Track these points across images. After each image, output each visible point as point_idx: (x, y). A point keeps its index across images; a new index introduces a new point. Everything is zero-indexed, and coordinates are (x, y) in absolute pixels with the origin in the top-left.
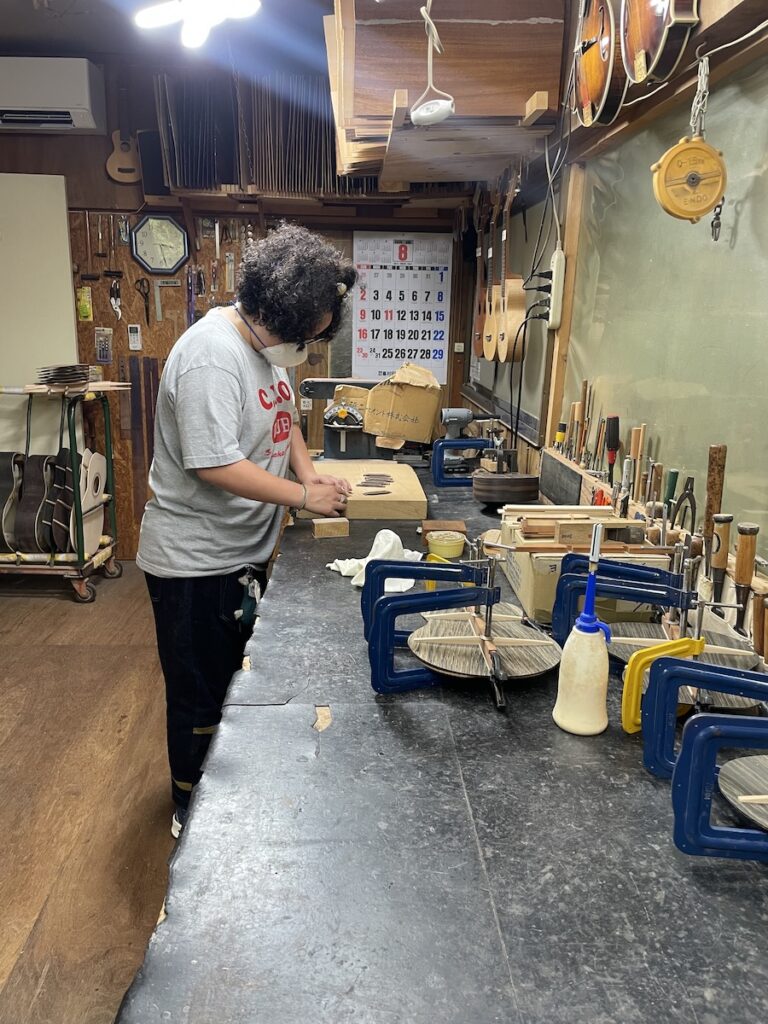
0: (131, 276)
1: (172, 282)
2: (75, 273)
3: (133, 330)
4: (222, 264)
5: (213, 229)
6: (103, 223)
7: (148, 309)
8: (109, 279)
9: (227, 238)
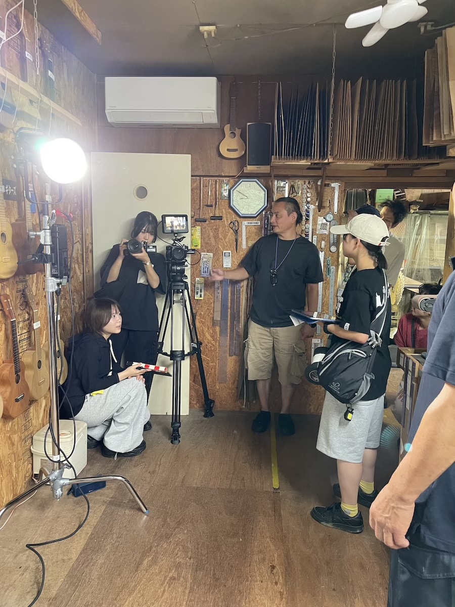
1: (254, 223)
2: (192, 217)
3: (227, 255)
5: (285, 187)
6: (212, 184)
7: (236, 240)
8: (213, 221)
9: (293, 193)
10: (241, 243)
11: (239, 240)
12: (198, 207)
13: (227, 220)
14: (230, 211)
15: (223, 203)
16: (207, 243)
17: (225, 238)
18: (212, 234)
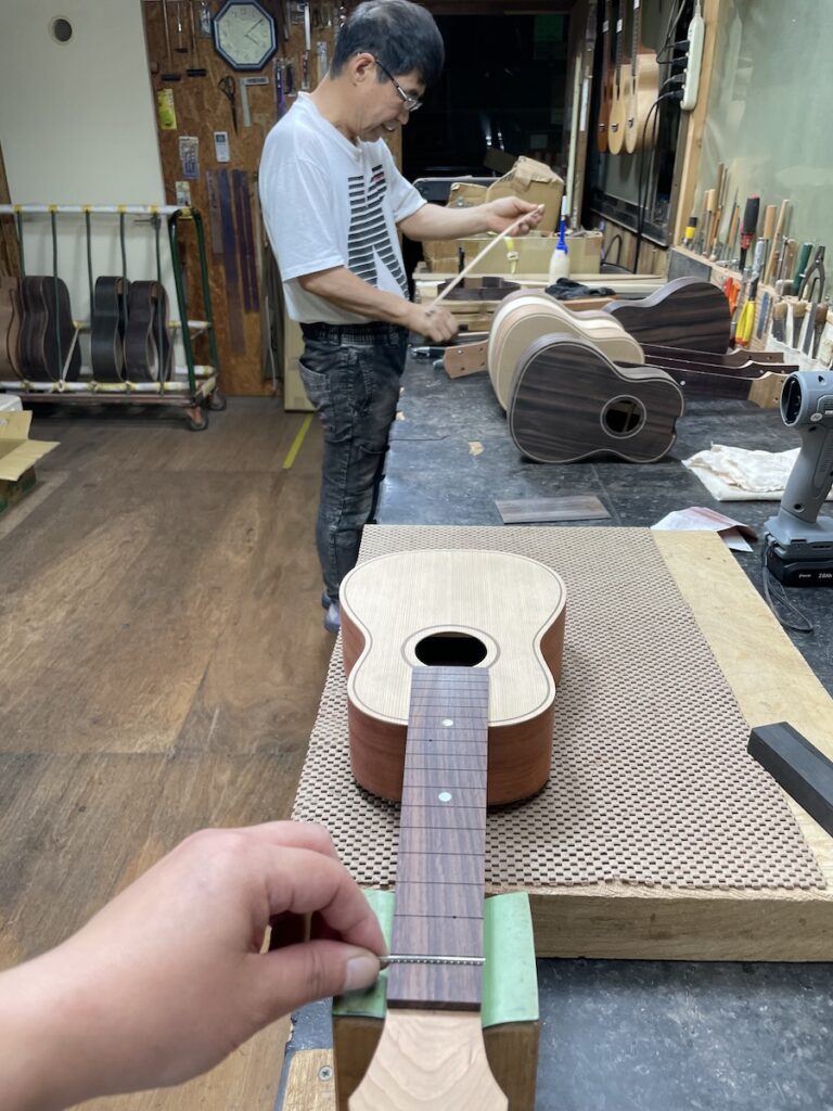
0: (215, 75)
1: (259, 80)
2: (153, 73)
3: (221, 139)
4: (314, 55)
5: (303, 13)
6: (182, 11)
7: (234, 113)
8: (191, 79)
9: (317, 25)
10: (242, 117)
11: (239, 111)
12: (163, 53)
13: (214, 75)
14: (218, 59)
15: (204, 44)
16: (186, 119)
17: (215, 109)
18: (192, 102)
